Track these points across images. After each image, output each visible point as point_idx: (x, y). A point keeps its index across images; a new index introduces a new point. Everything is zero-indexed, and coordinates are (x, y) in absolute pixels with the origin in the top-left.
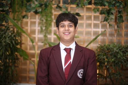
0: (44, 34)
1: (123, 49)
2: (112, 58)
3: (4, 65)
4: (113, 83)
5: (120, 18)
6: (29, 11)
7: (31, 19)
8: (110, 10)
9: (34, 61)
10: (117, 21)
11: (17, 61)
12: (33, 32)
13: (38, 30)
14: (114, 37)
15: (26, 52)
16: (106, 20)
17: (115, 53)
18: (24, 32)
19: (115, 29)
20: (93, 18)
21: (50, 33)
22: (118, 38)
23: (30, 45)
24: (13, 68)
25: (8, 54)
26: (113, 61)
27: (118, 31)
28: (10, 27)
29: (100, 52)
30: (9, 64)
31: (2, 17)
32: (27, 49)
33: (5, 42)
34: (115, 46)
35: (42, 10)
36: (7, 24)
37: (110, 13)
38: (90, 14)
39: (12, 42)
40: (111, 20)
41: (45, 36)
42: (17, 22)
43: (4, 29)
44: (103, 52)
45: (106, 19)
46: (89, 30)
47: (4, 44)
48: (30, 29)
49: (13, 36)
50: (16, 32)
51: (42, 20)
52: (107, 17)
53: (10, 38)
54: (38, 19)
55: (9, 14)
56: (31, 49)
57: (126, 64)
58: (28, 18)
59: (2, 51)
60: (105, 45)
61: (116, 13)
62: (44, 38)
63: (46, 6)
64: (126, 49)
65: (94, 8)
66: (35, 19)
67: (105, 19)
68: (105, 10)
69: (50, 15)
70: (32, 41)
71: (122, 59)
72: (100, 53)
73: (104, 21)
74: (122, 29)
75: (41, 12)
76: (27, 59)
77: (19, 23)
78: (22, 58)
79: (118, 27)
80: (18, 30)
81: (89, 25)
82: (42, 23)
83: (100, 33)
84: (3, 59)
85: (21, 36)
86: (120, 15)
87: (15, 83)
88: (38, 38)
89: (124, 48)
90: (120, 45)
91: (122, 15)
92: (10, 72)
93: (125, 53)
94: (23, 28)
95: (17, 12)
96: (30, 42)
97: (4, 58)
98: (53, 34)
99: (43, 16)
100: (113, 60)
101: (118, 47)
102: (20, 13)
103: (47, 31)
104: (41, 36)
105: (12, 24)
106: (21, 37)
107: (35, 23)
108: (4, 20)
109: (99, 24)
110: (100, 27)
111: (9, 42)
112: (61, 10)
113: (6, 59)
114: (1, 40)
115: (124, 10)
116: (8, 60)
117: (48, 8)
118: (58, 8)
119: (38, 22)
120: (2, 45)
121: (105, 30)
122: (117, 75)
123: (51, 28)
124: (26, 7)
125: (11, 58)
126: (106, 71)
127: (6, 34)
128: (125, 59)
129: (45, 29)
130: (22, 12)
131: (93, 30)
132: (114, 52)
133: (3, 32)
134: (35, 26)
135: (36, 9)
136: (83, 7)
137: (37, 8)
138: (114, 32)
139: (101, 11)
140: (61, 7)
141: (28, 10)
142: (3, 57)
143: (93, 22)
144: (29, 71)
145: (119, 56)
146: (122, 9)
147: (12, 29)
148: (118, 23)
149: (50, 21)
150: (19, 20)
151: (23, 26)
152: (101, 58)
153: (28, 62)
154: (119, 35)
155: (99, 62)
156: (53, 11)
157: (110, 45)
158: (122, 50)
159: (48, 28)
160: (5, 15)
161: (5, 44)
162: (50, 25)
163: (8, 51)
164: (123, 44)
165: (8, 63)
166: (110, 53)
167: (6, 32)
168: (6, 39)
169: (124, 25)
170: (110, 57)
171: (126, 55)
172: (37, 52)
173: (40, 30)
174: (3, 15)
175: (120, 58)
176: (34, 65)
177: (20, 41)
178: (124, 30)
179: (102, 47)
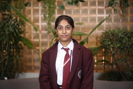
0: (48, 22)
1: (129, 34)
2: (117, 44)
3: (9, 54)
4: (119, 69)
5: (125, 2)
7: (33, 6)
9: (38, 50)
10: (123, 6)
11: (22, 50)
12: (37, 20)
13: (42, 17)
14: (120, 22)
15: (30, 41)
16: (110, 5)
18: (27, 20)
19: (120, 14)
20: (97, 3)
21: (54, 20)
22: (124, 24)
23: (33, 33)
24: (17, 57)
25: (12, 43)
26: (118, 47)
27: (124, 16)
28: (13, 15)
29: (105, 38)
30: (13, 53)
31: (4, 5)
32: (31, 38)
33: (8, 31)
34: (120, 31)
36: (10, 13)
39: (15, 31)
40: (116, 4)
41: (49, 24)
42: (20, 10)
43: (7, 18)
44: (108, 38)
45: (110, 3)
46: (94, 16)
47: (7, 33)
48: (34, 17)
49: (16, 24)
50: (18, 20)
51: (45, 8)
52: (112, 2)
53: (14, 26)
54: (41, 6)
55: (11, 3)
56: (35, 38)
57: (132, 50)
58: (30, 6)
59: (6, 40)
60: (110, 31)
62: (47, 26)
64: (131, 34)
66: (38, 6)
67: (109, 3)
69: (52, 1)
70: (36, 29)
71: (127, 45)
72: (105, 40)
73: (108, 6)
74: (128, 14)
76: (31, 48)
77: (22, 11)
78: (26, 47)
79: (123, 12)
80: (21, 19)
81: (94, 11)
82: (45, 10)
83: (105, 18)
84: (7, 48)
85: (25, 24)
87: (20, 72)
88: (42, 26)
89: (130, 33)
90: (125, 31)
92: (15, 62)
93: (131, 38)
94: (26, 16)
96: (33, 31)
97: (8, 48)
99: (45, 3)
100: (118, 45)
101: (123, 32)
102: (22, 1)
103: (51, 18)
104: (45, 24)
105: (14, 13)
106: (24, 26)
107: (38, 10)
108: (6, 8)
109: (103, 9)
110: (105, 12)
111: (13, 31)
113: (10, 48)
114: (4, 29)
116: (12, 50)
119: (41, 9)
120: (5, 34)
121: (110, 15)
122: (122, 60)
123: (54, 16)
125: (15, 47)
126: (111, 57)
127: (9, 23)
128: (131, 45)
129: (48, 17)
130: (24, 0)
131: (97, 15)
132: (120, 37)
133: (6, 21)
134: (38, 14)
138: (119, 17)
142: (7, 46)
143: (97, 7)
144: (34, 61)
147: (14, 18)
148: (123, 8)
149: (53, 7)
150: (22, 8)
151: (26, 15)
152: (106, 44)
153: (32, 51)
154: (125, 20)
155: (104, 48)
157: (114, 31)
158: (128, 36)
159: (51, 16)
160: (8, 3)
161: (8, 33)
162: (54, 12)
163: (12, 41)
164: (129, 29)
166: (116, 39)
167: (9, 21)
168: (9, 27)
169: (129, 9)
171: (131, 40)
172: (41, 40)
173: (43, 18)
174: (5, 4)
175: (125, 43)
176: (39, 54)
177: (24, 29)
178: (129, 15)
179: (106, 33)
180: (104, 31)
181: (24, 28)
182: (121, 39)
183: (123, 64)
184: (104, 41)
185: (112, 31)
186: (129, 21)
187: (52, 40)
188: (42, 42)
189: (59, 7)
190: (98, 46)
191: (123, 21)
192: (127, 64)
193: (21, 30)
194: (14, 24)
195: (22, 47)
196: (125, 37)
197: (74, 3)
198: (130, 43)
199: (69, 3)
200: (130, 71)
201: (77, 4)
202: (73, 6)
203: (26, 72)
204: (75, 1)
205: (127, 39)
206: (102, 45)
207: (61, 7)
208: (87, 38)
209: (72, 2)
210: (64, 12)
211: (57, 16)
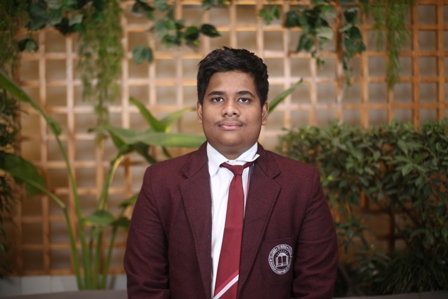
0: (97, 103)
1: (365, 141)
2: (327, 174)
5: (351, 37)
6: (40, 24)
7: (47, 50)
8: (317, 10)
9: (64, 198)
10: (344, 48)
11: (6, 200)
12: (59, 98)
13: (75, 88)
14: (336, 101)
15: (35, 168)
16: (304, 45)
17: (336, 154)
18: (26, 98)
19: (336, 74)
20: (260, 41)
21: (116, 98)
22: (349, 106)
23: (48, 141)
26: (331, 182)
29: (289, 153)
32: (38, 157)
34: (336, 131)
35: (84, 18)
37: (319, 21)
38: (252, 28)
40: (321, 43)
41: (101, 109)
44: (299, 153)
45: (305, 41)
48: (48, 88)
51: (88, 55)
52: (309, 36)
54: (73, 50)
56: (50, 158)
57: (378, 192)
58: (36, 49)
60: (302, 131)
61: (338, 21)
62: (95, 117)
63: (99, 5)
64: (374, 140)
65: (265, 6)
66: (64, 50)
67: (301, 41)
68: (302, 10)
69: (112, 34)
70: (55, 128)
71: (360, 175)
73: (298, 50)
74: (362, 74)
75: (83, 26)
76: (40, 193)
77: (8, 66)
78: (23, 191)
79: (345, 67)
80: (5, 93)
82: (87, 62)
83: (287, 87)
85: (17, 112)
86: (349, 26)
87: (1, 276)
88: (76, 116)
89: (368, 138)
90: (354, 130)
91: (357, 26)
93: (372, 155)
94: (22, 84)
96: (47, 132)
98: (125, 101)
99: (88, 40)
100: (330, 178)
101: (343, 135)
102: (7, 32)
103: (106, 91)
104: (87, 109)
106: (15, 116)
107: (62, 64)
109: (282, 60)
110: (287, 70)
112: (150, 17)
115: (366, 11)
117: (105, 11)
118: (140, 9)
119: (74, 60)
121: (301, 81)
122: (346, 228)
123: (119, 82)
124: (28, 10)
128: (372, 175)
129: (99, 85)
130: (17, 30)
132: (335, 150)
134: (65, 76)
135: (63, 15)
136: (227, 3)
137: (67, 12)
138: (334, 84)
139: (289, 14)
140: (152, 5)
141: (37, 22)
144: (53, 234)
146: (356, 6)
148: (345, 54)
149: (115, 55)
150: (7, 57)
151: (22, 79)
153: (45, 200)
154: (352, 95)
156: (124, 21)
157: (317, 130)
158: (362, 146)
159: (108, 82)
162: (116, 70)
164: (366, 124)
166: (321, 156)
169: (366, 59)
170: (323, 170)
172: (74, 164)
173: (81, 89)
175: (353, 172)
176: (66, 211)
177: (14, 128)
178: (367, 78)
179: (292, 136)
180: (286, 132)
181: (17, 125)
182: (340, 159)
183: (346, 239)
185: (312, 132)
186: (366, 95)
187: (113, 163)
188: (77, 170)
189: (135, 52)
191: (347, 97)
192: (363, 240)
193: (6, 132)
195: (9, 188)
197: (183, 41)
198: (368, 170)
199: (168, 40)
200: (374, 262)
201: (195, 43)
202: (181, 48)
203: (22, 273)
204: (189, 33)
205: (359, 156)
207: (140, 52)
209: (179, 35)
210: (152, 69)
211: (128, 82)
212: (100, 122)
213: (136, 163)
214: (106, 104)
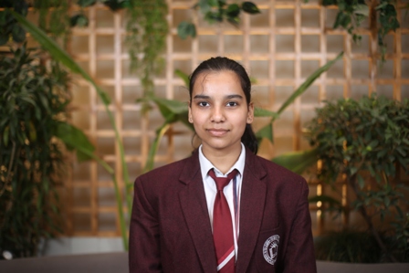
0: (143, 76)
1: (400, 113)
2: (366, 145)
3: (17, 178)
4: (371, 225)
5: (386, 14)
6: (91, 1)
7: (97, 26)
9: (112, 164)
10: (379, 26)
11: (59, 166)
12: (108, 71)
13: (123, 61)
14: (370, 77)
16: (341, 22)
17: (375, 125)
18: (78, 70)
19: (370, 50)
20: (298, 19)
21: (161, 73)
22: (382, 82)
23: (97, 112)
24: (46, 186)
25: (27, 142)
26: (369, 152)
27: (383, 59)
28: (32, 53)
29: (326, 125)
30: (32, 175)
31: (3, 22)
32: (87, 126)
33: (17, 103)
34: (374, 103)
36: (22, 44)
38: (290, 6)
39: (39, 103)
40: (358, 20)
41: (147, 82)
42: (55, 38)
43: (14, 61)
44: (337, 125)
45: (341, 18)
46: (288, 56)
47: (13, 107)
48: (97, 61)
49: (41, 80)
50: (49, 69)
51: (135, 31)
52: (345, 13)
53: (34, 88)
54: (122, 26)
55: (26, 14)
56: (100, 126)
58: (87, 25)
59: (10, 131)
60: (341, 103)
62: (140, 91)
66: (112, 25)
67: (338, 18)
69: (158, 11)
70: (106, 96)
71: (397, 145)
72: (327, 131)
73: (335, 27)
74: (395, 51)
75: (131, 3)
76: (88, 158)
77: (60, 41)
78: (73, 156)
79: (380, 43)
80: (57, 65)
81: (288, 44)
82: (134, 38)
83: (323, 63)
84: (12, 158)
85: (68, 83)
86: (385, 3)
87: (53, 236)
88: (123, 87)
89: (403, 111)
90: (389, 104)
91: (392, 4)
92: (37, 201)
94: (74, 57)
95: (52, 6)
96: (97, 103)
97: (15, 156)
98: (170, 74)
99: (135, 16)
100: (369, 148)
101: (383, 107)
102: (60, 8)
103: (152, 63)
104: (134, 82)
105: (37, 44)
106: (67, 88)
107: (110, 39)
108: (10, 32)
109: (318, 36)
110: (323, 47)
111: (33, 102)
113: (23, 159)
114: (5, 94)
116: (28, 164)
119: (122, 35)
120: (7, 112)
122: (383, 197)
123: (163, 56)
125: (37, 155)
126: (344, 189)
127: (21, 77)
129: (145, 59)
130: (68, 7)
131: (299, 56)
132: (374, 121)
133: (9, 71)
134: (113, 50)
138: (367, 61)
142: (14, 150)
143: (299, 31)
144: (98, 200)
145: (388, 137)
147: (35, 63)
148: (380, 31)
149: (161, 30)
150: (60, 31)
151: (73, 52)
152: (329, 143)
153: (93, 167)
155: (324, 157)
157: (355, 104)
158: (397, 118)
159: (154, 56)
160: (15, 16)
161: (17, 107)
162: (161, 45)
163: (29, 137)
164: (398, 98)
165: (29, 174)
166: (361, 128)
167: (18, 71)
168: (20, 91)
169: (398, 37)
170: (361, 139)
172: (122, 133)
173: (128, 64)
174: (7, 17)
175: (391, 143)
176: (113, 176)
177: (66, 99)
178: (400, 55)
179: (331, 108)
181: (68, 95)
182: (378, 130)
183: (383, 208)
184: (321, 136)
186: (399, 72)
187: (158, 132)
188: (124, 139)
189: (179, 27)
190: (301, 153)
191: (380, 73)
192: (397, 208)
193: (58, 102)
194: (35, 82)
195: (61, 154)
196: (390, 123)
197: (225, 17)
198: (405, 140)
199: (210, 17)
201: (236, 20)
202: (222, 25)
203: (71, 234)
204: (230, 11)
205: (397, 128)
206: (315, 147)
207: (184, 27)
208: (271, 125)
209: (221, 11)
210: (195, 45)
211: (172, 56)
212: (146, 93)
213: (179, 133)
214: (152, 77)
